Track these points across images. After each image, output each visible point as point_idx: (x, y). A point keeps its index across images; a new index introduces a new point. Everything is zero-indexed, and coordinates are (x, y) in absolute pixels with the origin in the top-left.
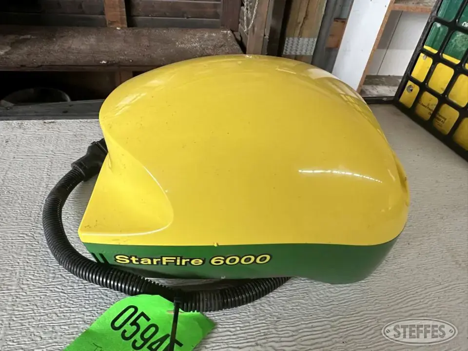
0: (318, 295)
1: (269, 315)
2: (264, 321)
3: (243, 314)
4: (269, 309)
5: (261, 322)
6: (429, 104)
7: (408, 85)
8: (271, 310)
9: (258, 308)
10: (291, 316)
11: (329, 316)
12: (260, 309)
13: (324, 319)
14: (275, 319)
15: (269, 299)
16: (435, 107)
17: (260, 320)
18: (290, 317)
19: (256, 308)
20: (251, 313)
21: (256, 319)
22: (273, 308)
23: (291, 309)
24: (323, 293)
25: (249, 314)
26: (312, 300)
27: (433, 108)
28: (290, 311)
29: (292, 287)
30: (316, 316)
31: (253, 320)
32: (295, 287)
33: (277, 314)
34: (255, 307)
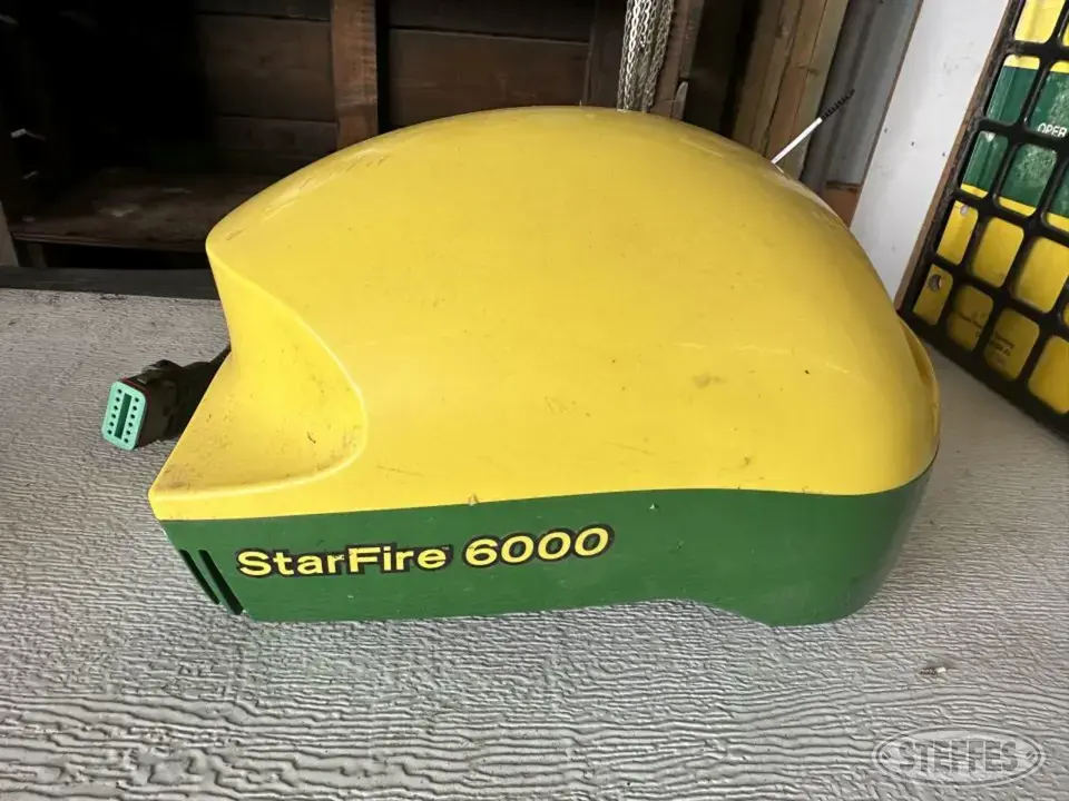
0: (566, 671)
1: (423, 697)
2: (407, 709)
3: (364, 687)
4: (430, 684)
5: (398, 708)
6: (975, 315)
7: (930, 275)
8: (435, 687)
9: (404, 680)
10: (478, 706)
11: (578, 720)
12: (409, 682)
13: (561, 725)
14: (438, 708)
15: (439, 664)
16: (986, 319)
17: (396, 704)
18: (476, 709)
19: (397, 679)
20: (383, 687)
21: (389, 702)
22: (442, 684)
23: (487, 692)
24: (583, 669)
25: (376, 688)
26: (547, 680)
27: (983, 321)
28: (483, 695)
29: (508, 647)
30: (543, 715)
31: (380, 702)
32: (516, 647)
33: (445, 697)
34: (400, 675)
